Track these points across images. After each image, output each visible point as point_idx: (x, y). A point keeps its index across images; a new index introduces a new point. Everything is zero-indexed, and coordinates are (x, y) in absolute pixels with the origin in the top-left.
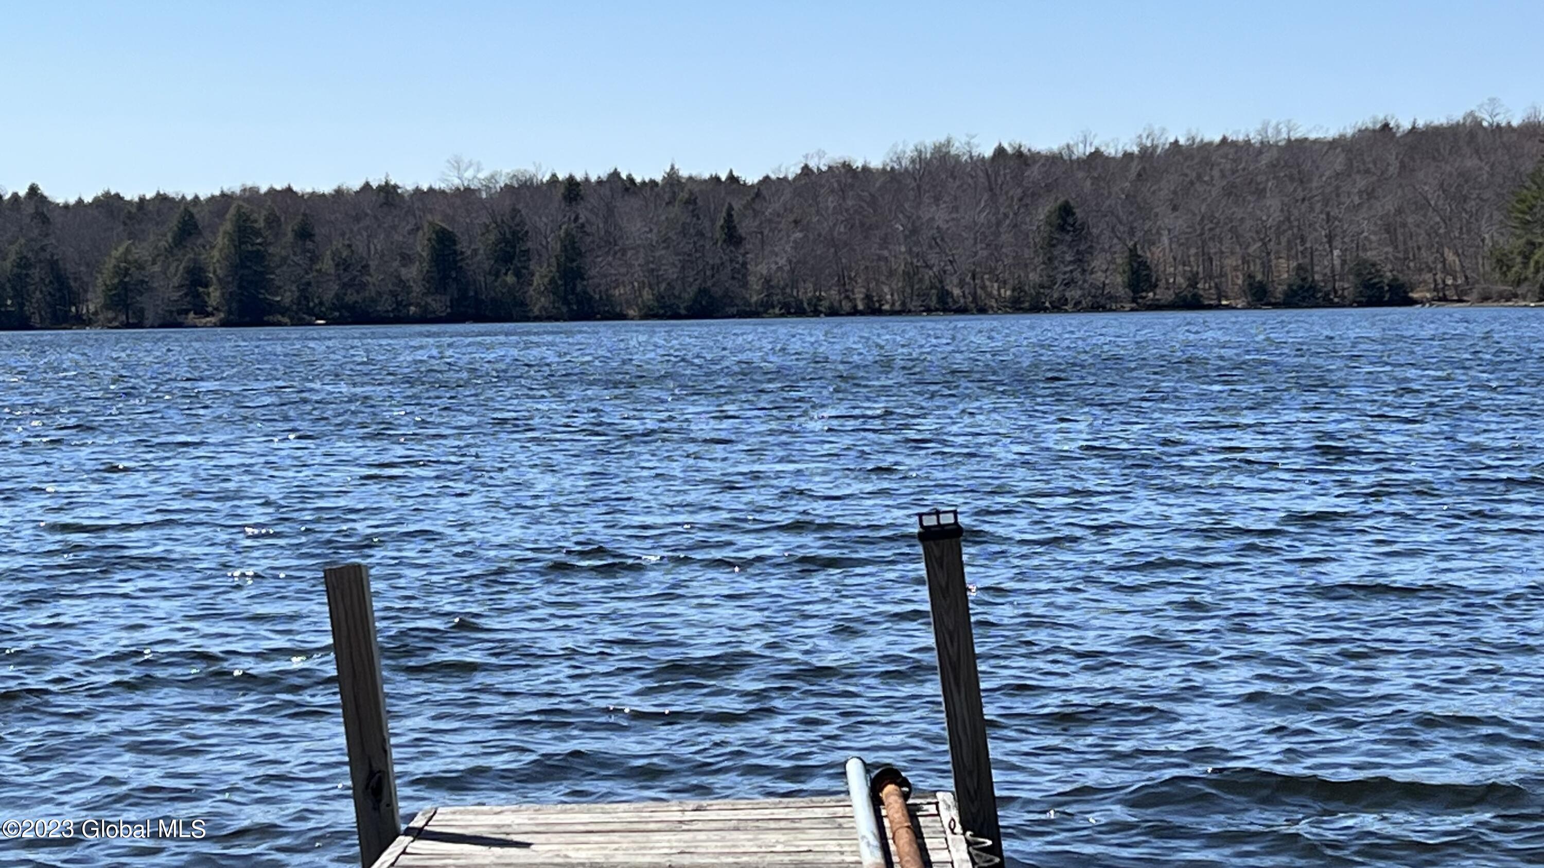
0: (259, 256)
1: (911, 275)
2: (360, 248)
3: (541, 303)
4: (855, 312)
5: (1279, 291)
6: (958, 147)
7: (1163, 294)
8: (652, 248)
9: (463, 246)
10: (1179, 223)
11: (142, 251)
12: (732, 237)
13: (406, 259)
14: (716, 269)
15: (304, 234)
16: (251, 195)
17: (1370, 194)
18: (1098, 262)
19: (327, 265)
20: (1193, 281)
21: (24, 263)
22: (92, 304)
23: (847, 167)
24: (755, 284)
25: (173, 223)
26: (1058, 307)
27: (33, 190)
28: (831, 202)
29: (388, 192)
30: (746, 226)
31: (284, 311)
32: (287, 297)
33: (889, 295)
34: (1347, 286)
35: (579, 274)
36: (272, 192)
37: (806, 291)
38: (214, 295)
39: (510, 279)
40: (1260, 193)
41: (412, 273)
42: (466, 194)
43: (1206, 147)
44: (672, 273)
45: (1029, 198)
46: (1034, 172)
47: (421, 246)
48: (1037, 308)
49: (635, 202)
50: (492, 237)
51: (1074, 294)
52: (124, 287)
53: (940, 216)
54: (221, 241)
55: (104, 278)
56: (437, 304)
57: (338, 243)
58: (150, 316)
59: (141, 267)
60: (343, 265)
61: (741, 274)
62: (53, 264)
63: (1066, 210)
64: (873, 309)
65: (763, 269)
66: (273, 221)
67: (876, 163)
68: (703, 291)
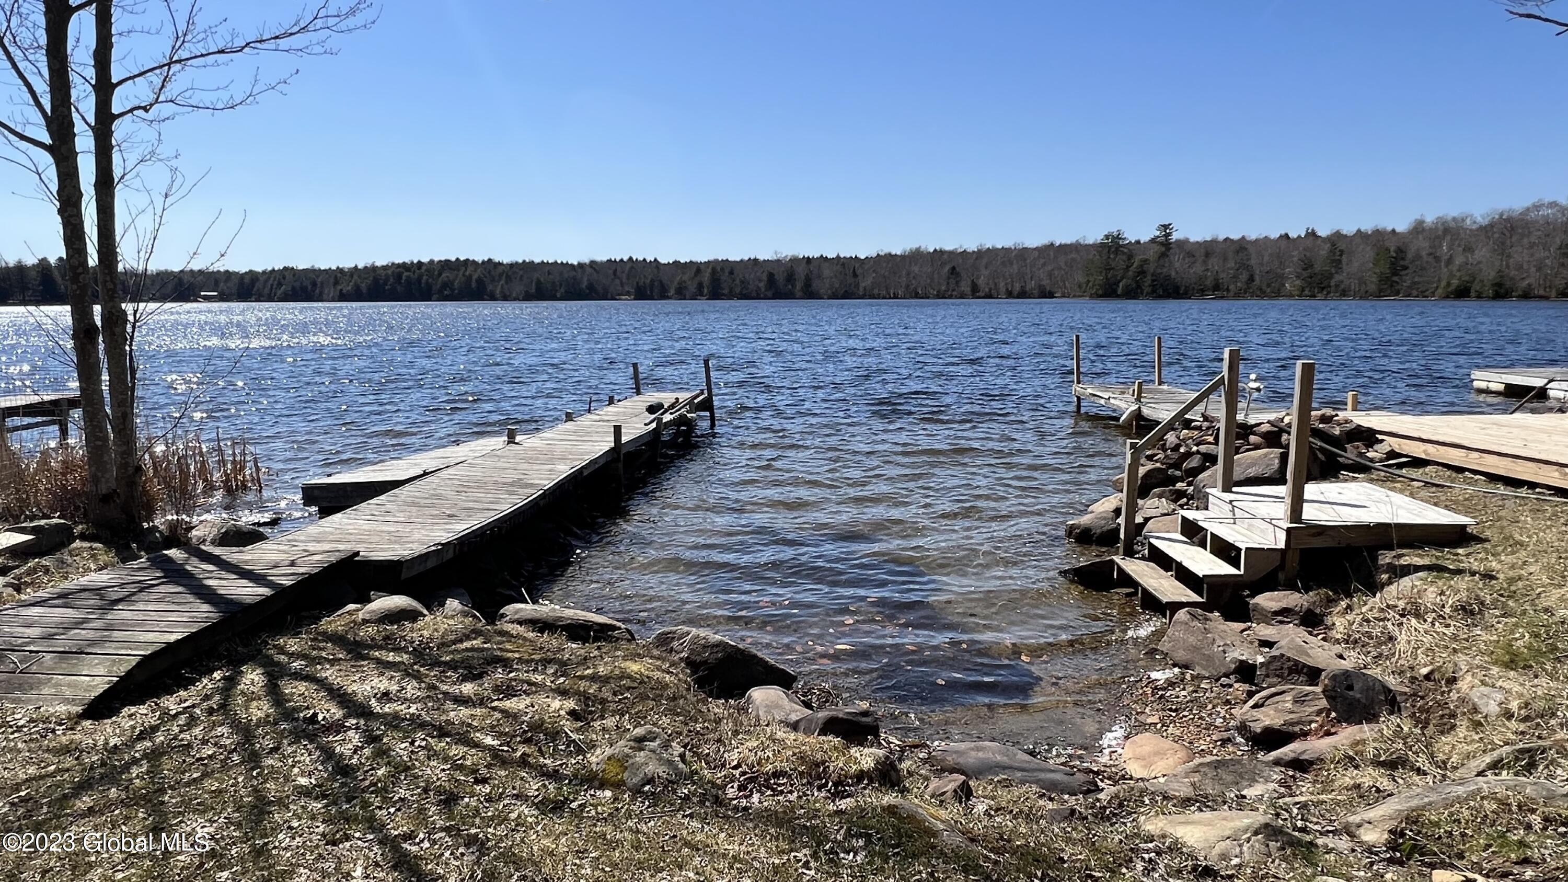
0: (718, 279)
1: (907, 286)
2: (747, 276)
3: (799, 294)
4: (890, 298)
5: (1015, 293)
6: (923, 248)
7: (981, 294)
8: (831, 278)
9: (776, 277)
10: (986, 273)
11: (685, 278)
12: (855, 275)
13: (760, 281)
14: (850, 285)
15: (731, 273)
16: (716, 262)
17: (1044, 265)
18: (963, 283)
19: (738, 282)
20: (990, 290)
21: (652, 281)
22: (672, 292)
23: (890, 254)
24: (861, 289)
25: (694, 270)
26: (950, 297)
27: (655, 259)
28: (884, 265)
29: (756, 260)
30: (859, 272)
31: (723, 294)
32: (726, 291)
33: (901, 292)
34: (1036, 292)
35: (810, 286)
36: (723, 260)
37: (876, 291)
39: (790, 287)
40: (1011, 264)
41: (762, 285)
42: (778, 261)
43: (998, 249)
44: (837, 286)
45: (943, 264)
46: (945, 256)
47: (764, 277)
48: (944, 297)
49: (827, 264)
50: (785, 274)
51: (955, 293)
52: (680, 288)
53: (916, 269)
54: (707, 275)
55: (675, 285)
56: (769, 294)
57: (741, 276)
58: (687, 297)
59: (685, 282)
60: (742, 282)
61: (857, 286)
62: (661, 282)
63: (954, 268)
64: (896, 297)
65: (863, 285)
66: (722, 269)
67: (899, 253)
68: (846, 291)
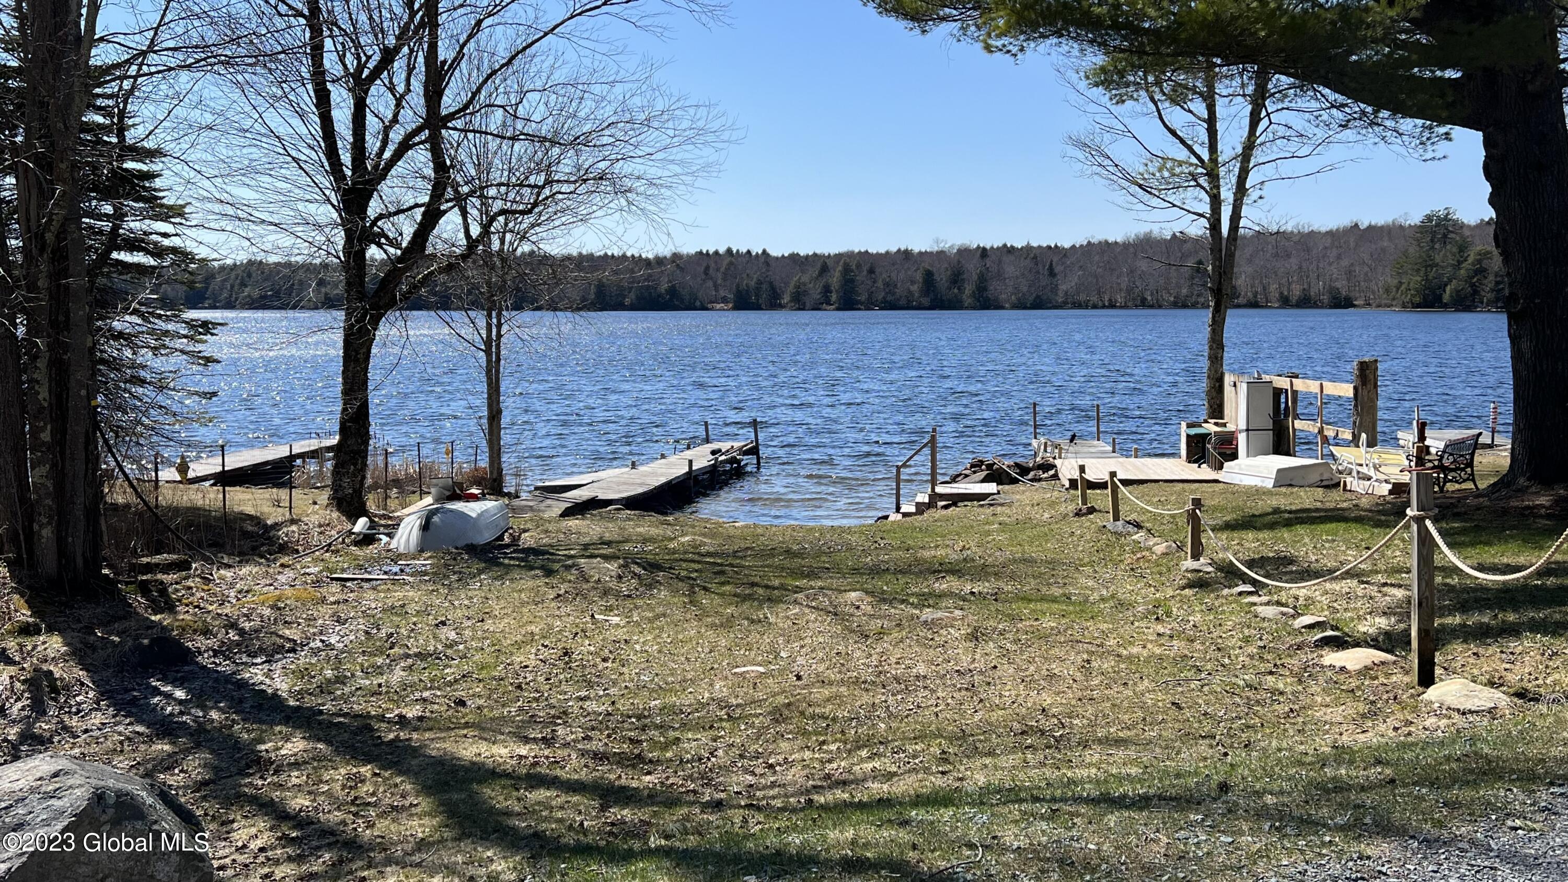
0: (852, 281)
1: (1129, 291)
2: (894, 275)
3: (968, 301)
4: (1104, 307)
5: (1294, 300)
6: (1155, 234)
7: (1241, 300)
8: (1017, 278)
9: (936, 277)
10: (1249, 269)
11: (805, 278)
12: (1052, 273)
13: (913, 282)
14: (1044, 287)
15: (871, 271)
16: (850, 255)
17: (1339, 256)
19: (880, 284)
20: (1255, 294)
21: (759, 282)
22: (786, 299)
23: (1106, 242)
24: (1061, 294)
25: (819, 266)
27: (764, 251)
28: (1097, 258)
29: (908, 253)
30: (1058, 269)
31: (862, 304)
32: (863, 297)
33: (1120, 299)
34: (1325, 298)
35: (985, 289)
36: (860, 252)
37: (1082, 297)
38: (834, 297)
39: (956, 291)
40: (1289, 255)
41: (915, 288)
42: (941, 253)
44: (1025, 289)
45: (1184, 256)
46: (1187, 246)
47: (919, 277)
48: (1185, 306)
49: (1012, 258)
50: (949, 273)
52: (798, 293)
53: (1143, 265)
54: (837, 274)
55: (791, 288)
56: (926, 301)
57: (884, 276)
58: (808, 305)
59: (805, 284)
60: (887, 284)
61: (1055, 289)
62: (771, 283)
63: (1200, 263)
64: (1112, 306)
65: (1064, 288)
66: (859, 266)
67: (1119, 240)
68: (1038, 297)
